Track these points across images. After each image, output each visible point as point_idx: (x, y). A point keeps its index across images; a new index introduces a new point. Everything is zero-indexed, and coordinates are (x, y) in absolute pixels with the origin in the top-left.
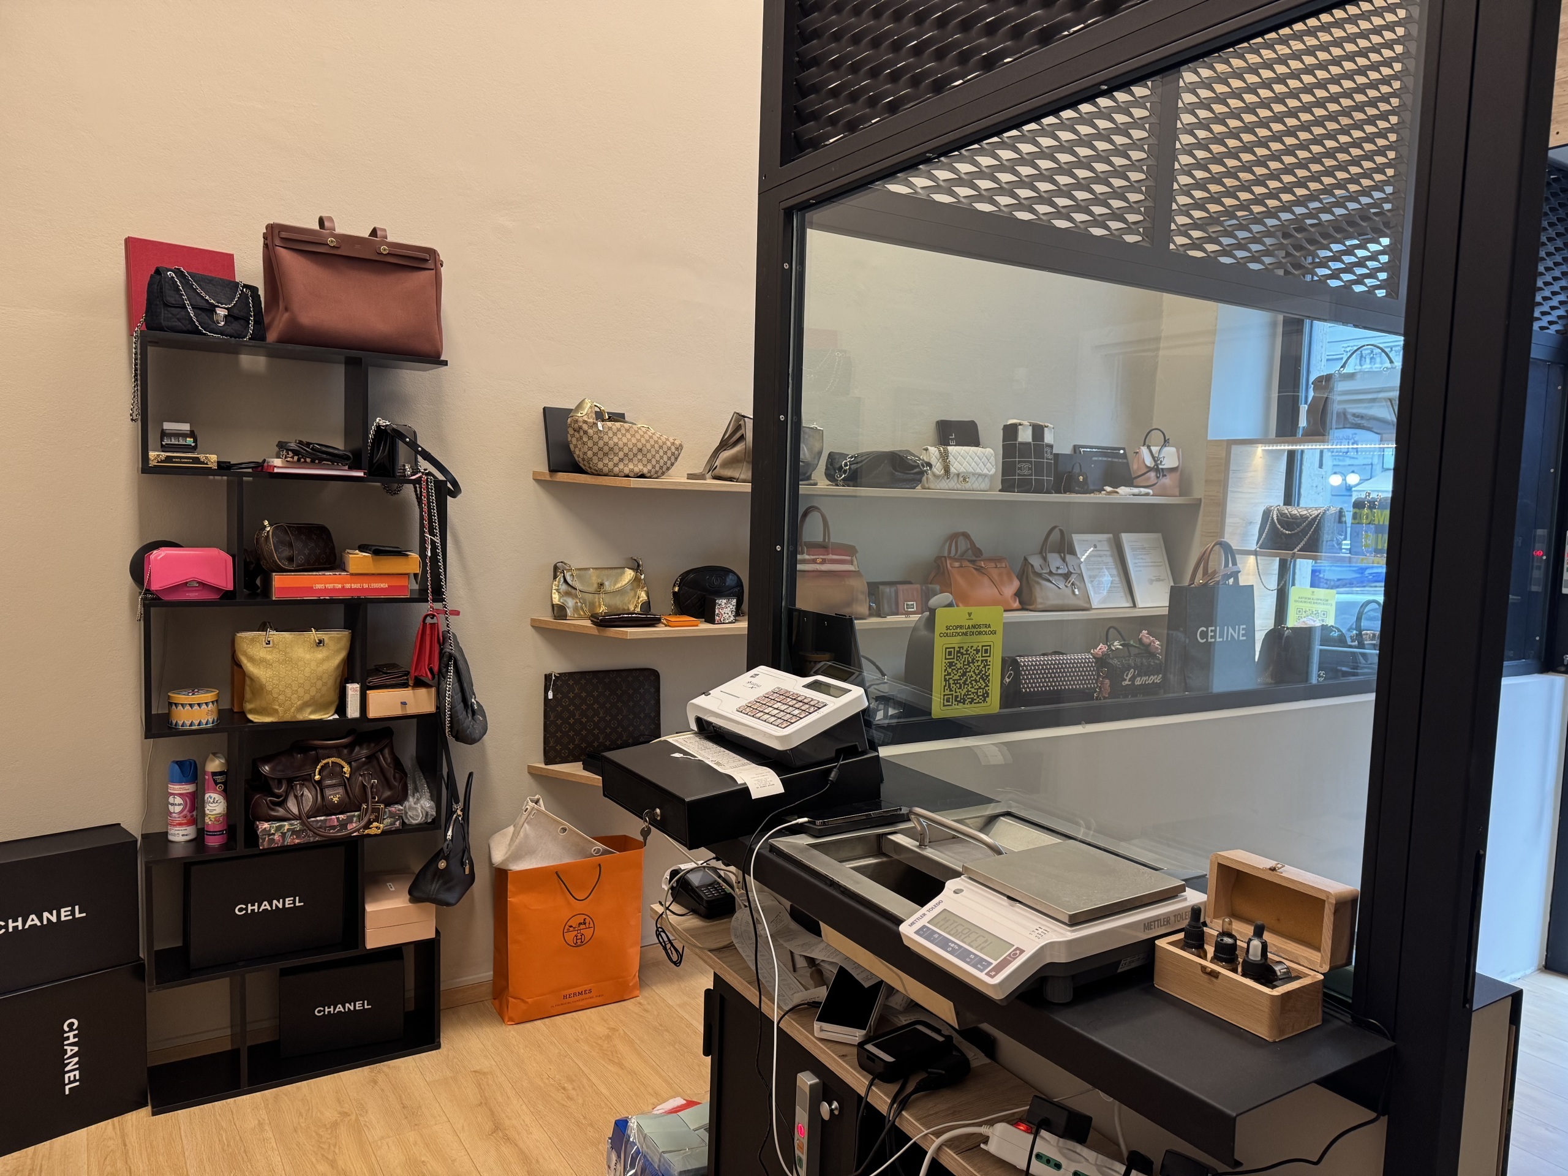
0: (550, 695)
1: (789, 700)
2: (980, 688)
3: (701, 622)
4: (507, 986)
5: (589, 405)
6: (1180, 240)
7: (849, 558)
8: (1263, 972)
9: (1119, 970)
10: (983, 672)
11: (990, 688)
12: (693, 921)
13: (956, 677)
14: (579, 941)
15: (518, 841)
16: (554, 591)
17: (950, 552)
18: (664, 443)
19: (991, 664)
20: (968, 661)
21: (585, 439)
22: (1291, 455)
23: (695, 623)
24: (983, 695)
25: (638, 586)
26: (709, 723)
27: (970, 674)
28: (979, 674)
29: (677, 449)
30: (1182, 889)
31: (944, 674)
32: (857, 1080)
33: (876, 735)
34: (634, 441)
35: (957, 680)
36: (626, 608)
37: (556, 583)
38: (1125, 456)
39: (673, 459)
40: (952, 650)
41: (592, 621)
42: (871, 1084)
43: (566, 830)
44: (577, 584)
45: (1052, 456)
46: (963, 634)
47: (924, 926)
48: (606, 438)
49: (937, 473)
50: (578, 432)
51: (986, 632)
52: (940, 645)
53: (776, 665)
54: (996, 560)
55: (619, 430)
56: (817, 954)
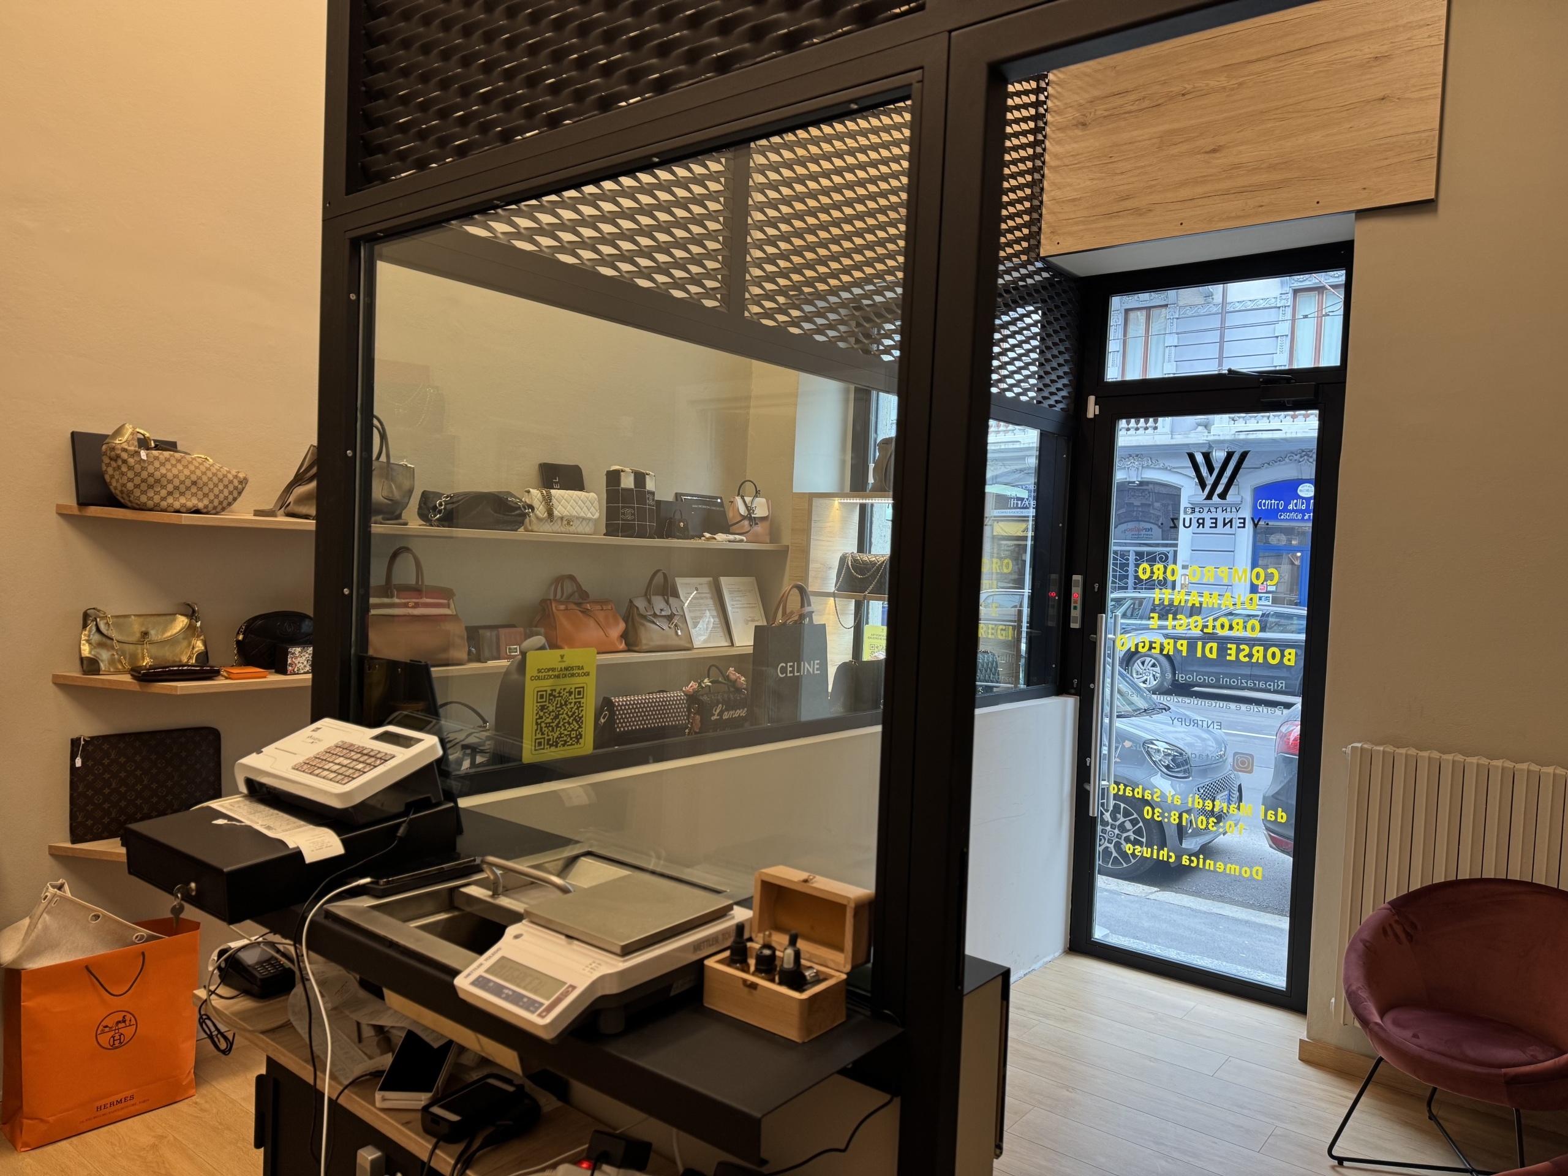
0: (78, 762)
1: (353, 753)
2: (573, 730)
3: (270, 673)
4: (21, 1107)
5: (130, 431)
6: (756, 309)
7: (445, 601)
8: (795, 979)
9: (672, 994)
10: (576, 714)
11: (583, 729)
12: (245, 1003)
13: (549, 720)
14: (117, 1043)
15: (34, 935)
16: (83, 642)
17: (555, 594)
18: (225, 476)
19: (584, 705)
20: (561, 703)
21: (124, 469)
22: (863, 507)
23: (262, 674)
24: (576, 737)
25: (193, 635)
26: (262, 785)
27: (563, 716)
28: (572, 716)
29: (241, 482)
30: (729, 908)
31: (535, 717)
32: (419, 1145)
33: (455, 785)
34: (187, 472)
35: (550, 723)
36: (178, 660)
37: (86, 632)
38: (722, 503)
39: (235, 494)
40: (544, 693)
41: (132, 675)
42: (435, 1147)
43: (99, 917)
44: (113, 634)
45: (654, 503)
46: (558, 677)
47: (481, 976)
48: (151, 469)
49: (540, 515)
50: (116, 461)
51: (579, 674)
52: (531, 689)
53: (343, 716)
54: (602, 602)
55: (168, 460)
56: (385, 1021)
